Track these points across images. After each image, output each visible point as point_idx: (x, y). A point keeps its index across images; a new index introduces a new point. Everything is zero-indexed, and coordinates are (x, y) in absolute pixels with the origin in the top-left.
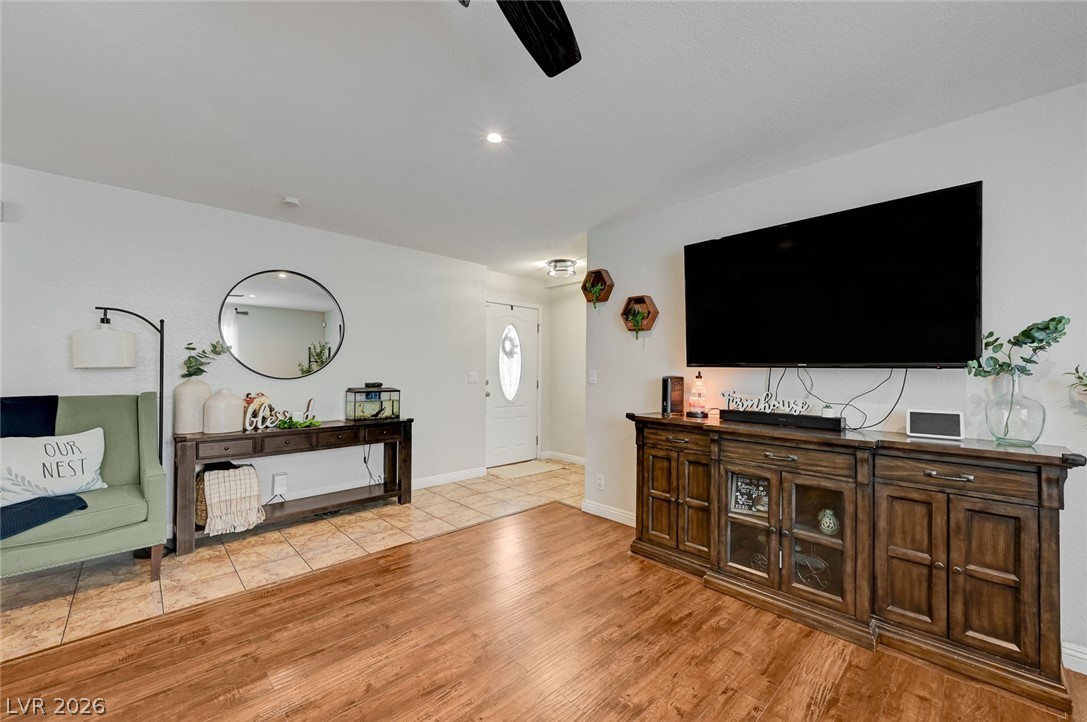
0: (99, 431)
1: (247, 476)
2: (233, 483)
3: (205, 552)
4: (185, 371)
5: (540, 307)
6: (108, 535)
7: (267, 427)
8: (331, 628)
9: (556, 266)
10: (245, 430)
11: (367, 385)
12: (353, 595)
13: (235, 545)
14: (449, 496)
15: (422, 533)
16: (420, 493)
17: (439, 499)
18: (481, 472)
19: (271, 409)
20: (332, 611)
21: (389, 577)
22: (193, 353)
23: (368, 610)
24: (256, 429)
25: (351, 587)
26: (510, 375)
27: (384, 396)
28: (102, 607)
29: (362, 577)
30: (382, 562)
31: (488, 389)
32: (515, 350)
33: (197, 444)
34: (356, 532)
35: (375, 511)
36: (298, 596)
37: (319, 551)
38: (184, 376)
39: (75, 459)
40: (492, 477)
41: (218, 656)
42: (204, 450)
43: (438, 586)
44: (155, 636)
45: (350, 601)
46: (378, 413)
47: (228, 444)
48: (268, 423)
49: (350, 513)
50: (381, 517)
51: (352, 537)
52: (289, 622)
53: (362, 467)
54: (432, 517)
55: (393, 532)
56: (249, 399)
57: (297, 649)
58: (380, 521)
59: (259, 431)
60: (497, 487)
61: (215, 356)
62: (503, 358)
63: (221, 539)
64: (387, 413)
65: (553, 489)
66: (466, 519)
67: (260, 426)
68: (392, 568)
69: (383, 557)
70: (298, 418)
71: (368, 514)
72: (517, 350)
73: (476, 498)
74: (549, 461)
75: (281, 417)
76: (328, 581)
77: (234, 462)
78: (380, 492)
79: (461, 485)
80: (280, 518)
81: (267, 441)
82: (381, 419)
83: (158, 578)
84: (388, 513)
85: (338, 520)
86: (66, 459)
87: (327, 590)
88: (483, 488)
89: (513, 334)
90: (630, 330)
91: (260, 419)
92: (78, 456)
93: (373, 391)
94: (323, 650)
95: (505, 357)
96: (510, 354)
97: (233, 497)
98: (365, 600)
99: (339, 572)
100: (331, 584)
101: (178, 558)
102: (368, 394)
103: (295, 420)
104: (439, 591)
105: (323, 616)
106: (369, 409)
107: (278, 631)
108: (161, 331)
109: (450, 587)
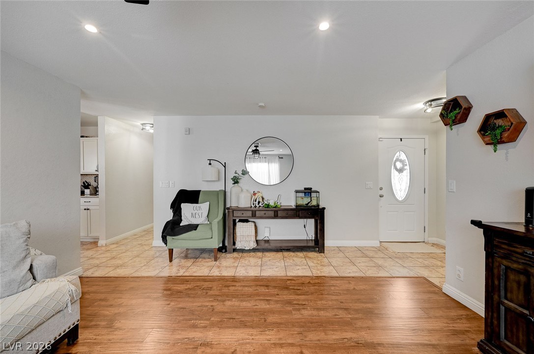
0: (209, 202)
1: (250, 227)
2: (245, 229)
3: (235, 254)
4: (233, 182)
5: (427, 137)
6: (201, 241)
7: (260, 206)
8: (245, 308)
9: (431, 105)
10: (251, 207)
11: (305, 189)
12: (265, 295)
13: (245, 254)
14: (347, 255)
15: (319, 272)
16: (333, 249)
17: (341, 255)
18: (376, 244)
19: (263, 199)
20: (251, 300)
21: (286, 292)
22: (237, 175)
23: (265, 307)
24: (256, 207)
25: (267, 291)
26: (401, 184)
27: (313, 195)
28: (198, 266)
29: (275, 287)
30: (289, 282)
31: (381, 192)
32: (405, 167)
33: (233, 211)
34: (289, 262)
35: (305, 253)
36: (246, 286)
37: (269, 267)
38: (233, 184)
39: (200, 212)
40: (382, 248)
41: (205, 302)
42: (236, 214)
43: (304, 309)
44: (199, 284)
45: (262, 298)
46: (308, 203)
47: (243, 212)
48: (260, 204)
49: (294, 252)
50: (305, 257)
51: (286, 264)
52: (234, 298)
53: (303, 229)
54: (330, 264)
55: (305, 267)
56: (255, 194)
57: (227, 313)
58: (303, 259)
59: (257, 208)
60: (382, 255)
61: (243, 176)
62: (394, 173)
63: (242, 251)
64: (314, 203)
65: (426, 267)
66: (349, 271)
67: (257, 205)
68: (291, 288)
69: (291, 280)
70: (272, 204)
71: (300, 254)
72: (407, 167)
73: (364, 260)
74: (433, 245)
75: (266, 202)
76: (261, 283)
77: (250, 220)
78: (312, 244)
79: (359, 249)
80: (263, 247)
81: (257, 212)
82: (309, 206)
83: (216, 261)
84: (310, 256)
85: (286, 254)
86: (198, 212)
87: (258, 288)
88: (371, 254)
89: (403, 157)
90: (487, 144)
91: (257, 202)
92: (201, 211)
93: (308, 191)
94: (234, 319)
95: (397, 173)
96: (400, 171)
97: (245, 234)
98: (267, 300)
99: (268, 281)
100: (261, 286)
101: (227, 255)
102: (305, 193)
103: (270, 204)
104: (303, 312)
105: (247, 301)
106: (304, 201)
107: (229, 300)
108: (225, 167)
109: (310, 312)
